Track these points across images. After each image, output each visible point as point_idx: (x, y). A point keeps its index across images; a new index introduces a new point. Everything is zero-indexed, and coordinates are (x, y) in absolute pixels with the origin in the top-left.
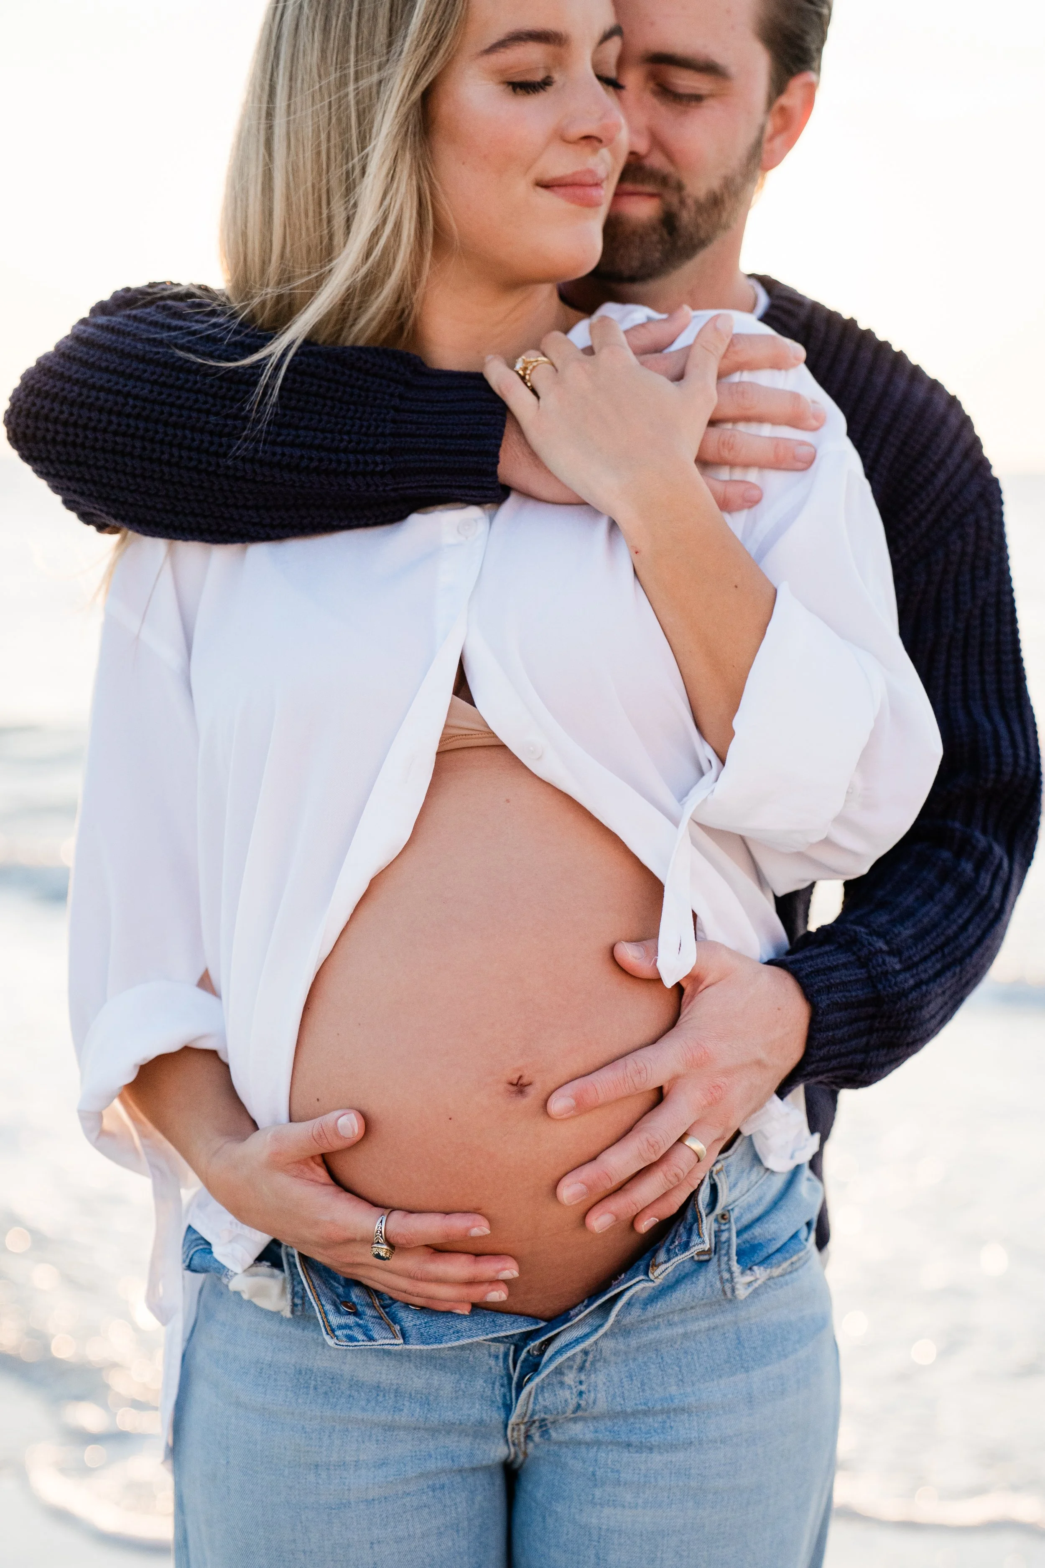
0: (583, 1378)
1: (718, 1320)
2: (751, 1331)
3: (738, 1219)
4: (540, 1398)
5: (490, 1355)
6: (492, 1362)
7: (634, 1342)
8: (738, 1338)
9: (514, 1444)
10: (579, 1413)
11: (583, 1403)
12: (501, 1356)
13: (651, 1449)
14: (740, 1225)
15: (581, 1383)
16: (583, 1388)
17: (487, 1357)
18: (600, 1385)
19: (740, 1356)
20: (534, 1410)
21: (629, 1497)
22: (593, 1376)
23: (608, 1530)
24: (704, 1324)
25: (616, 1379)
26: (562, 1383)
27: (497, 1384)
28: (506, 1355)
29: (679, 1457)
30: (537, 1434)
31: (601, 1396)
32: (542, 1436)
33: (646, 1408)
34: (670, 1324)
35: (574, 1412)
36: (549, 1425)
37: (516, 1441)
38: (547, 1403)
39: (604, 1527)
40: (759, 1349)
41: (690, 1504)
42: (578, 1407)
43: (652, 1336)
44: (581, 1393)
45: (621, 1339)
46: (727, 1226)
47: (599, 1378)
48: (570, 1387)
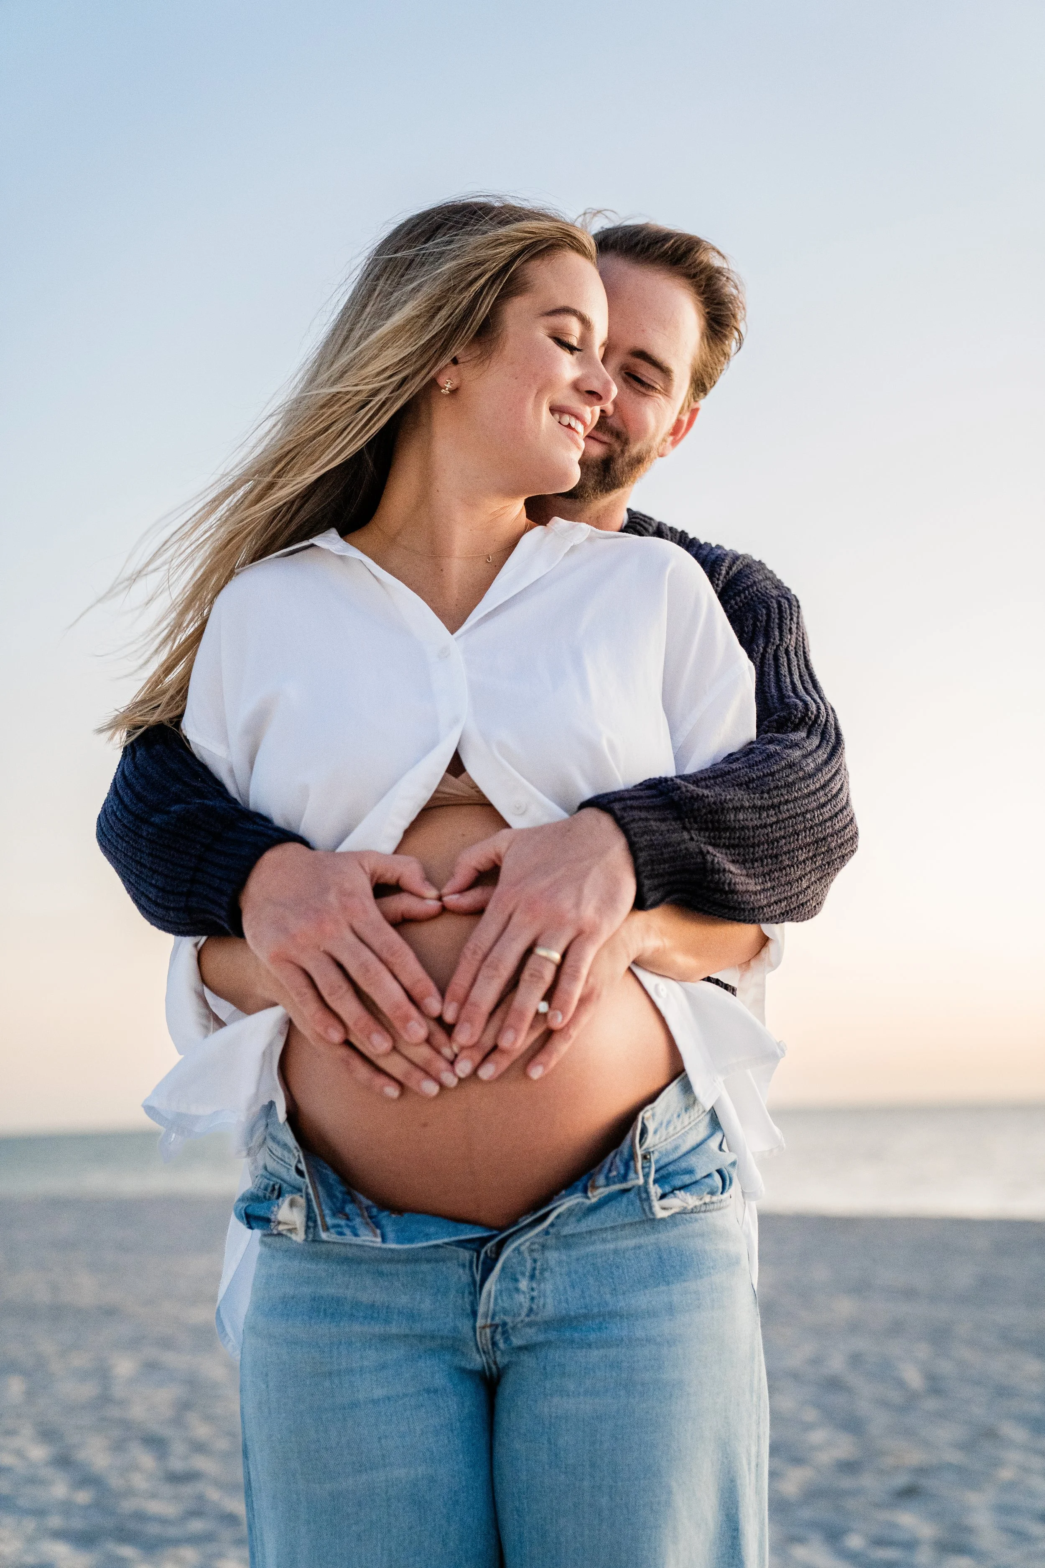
0: (534, 1285)
1: (643, 1240)
2: (670, 1252)
3: (657, 1162)
4: (500, 1301)
5: (459, 1265)
6: (461, 1271)
7: (574, 1253)
8: (660, 1258)
9: (484, 1352)
10: (533, 1317)
11: (534, 1307)
12: (467, 1264)
13: (590, 1346)
14: (659, 1165)
15: (533, 1289)
16: (535, 1294)
17: (456, 1267)
18: (548, 1292)
19: (663, 1272)
20: (494, 1310)
21: (572, 1387)
22: (542, 1285)
23: (557, 1417)
24: (631, 1243)
25: (561, 1288)
26: (517, 1290)
27: (467, 1292)
28: (471, 1262)
29: (612, 1352)
30: (502, 1341)
31: (549, 1301)
32: (505, 1342)
33: (586, 1312)
34: (604, 1241)
35: (528, 1315)
36: (510, 1331)
37: (486, 1350)
38: (506, 1305)
39: (554, 1415)
40: (678, 1268)
41: (622, 1393)
42: (531, 1310)
43: (590, 1249)
44: (532, 1299)
45: (564, 1251)
46: (648, 1164)
47: (548, 1287)
48: (524, 1292)
